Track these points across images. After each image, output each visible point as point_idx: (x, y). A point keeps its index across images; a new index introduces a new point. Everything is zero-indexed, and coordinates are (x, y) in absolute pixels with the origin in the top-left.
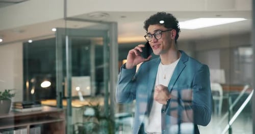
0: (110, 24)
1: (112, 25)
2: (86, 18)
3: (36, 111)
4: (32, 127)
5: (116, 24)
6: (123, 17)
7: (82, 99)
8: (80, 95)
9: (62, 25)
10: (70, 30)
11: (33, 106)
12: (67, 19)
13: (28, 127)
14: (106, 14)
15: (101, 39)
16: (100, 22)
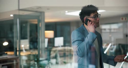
0: (41, 12)
1: (42, 13)
2: (30, 9)
3: (5, 58)
4: (3, 66)
5: (44, 13)
6: (48, 9)
7: (24, 51)
8: (23, 49)
9: (17, 13)
10: (21, 15)
11: (3, 55)
12: (19, 10)
13: (1, 66)
14: (40, 7)
15: (37, 20)
16: (36, 12)
